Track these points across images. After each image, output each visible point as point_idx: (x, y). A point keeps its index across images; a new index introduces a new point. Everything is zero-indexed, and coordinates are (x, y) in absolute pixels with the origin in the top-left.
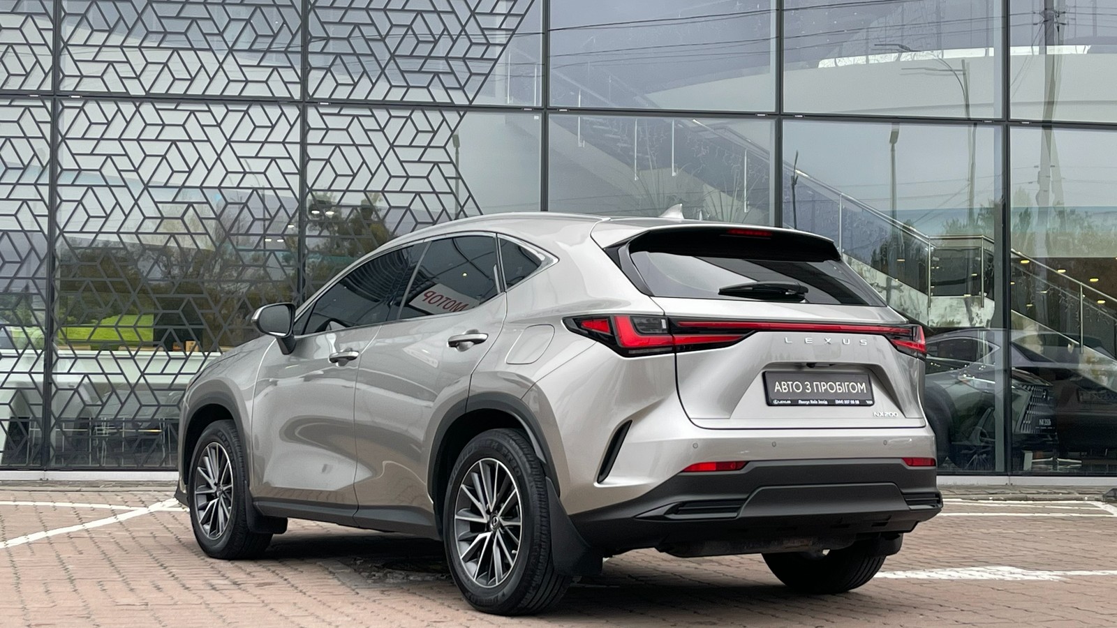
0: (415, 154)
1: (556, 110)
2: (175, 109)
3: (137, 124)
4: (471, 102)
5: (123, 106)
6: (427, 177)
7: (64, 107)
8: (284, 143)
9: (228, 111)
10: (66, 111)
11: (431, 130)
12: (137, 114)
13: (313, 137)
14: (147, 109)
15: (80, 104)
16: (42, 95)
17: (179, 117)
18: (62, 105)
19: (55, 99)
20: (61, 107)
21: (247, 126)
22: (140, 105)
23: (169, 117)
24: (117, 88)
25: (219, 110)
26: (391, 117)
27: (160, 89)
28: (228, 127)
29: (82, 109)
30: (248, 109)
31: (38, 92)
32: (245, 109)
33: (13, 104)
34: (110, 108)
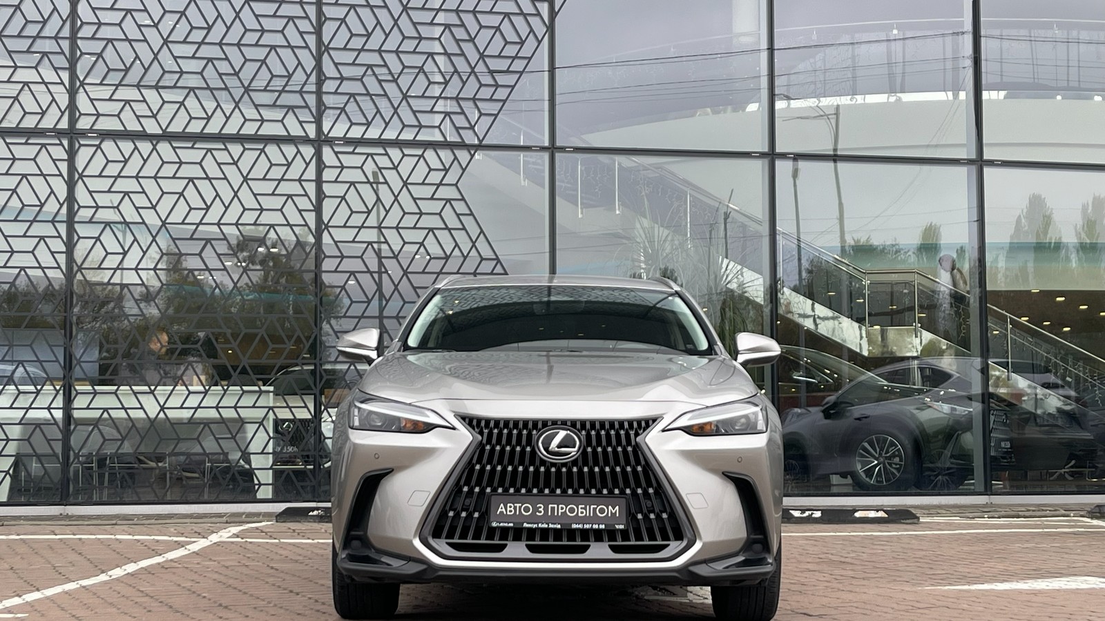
0: (427, 191)
1: (562, 149)
2: (192, 148)
3: (154, 162)
4: (481, 141)
5: (140, 145)
6: (440, 214)
7: (81, 145)
8: (300, 180)
9: (245, 149)
10: (82, 149)
11: (442, 167)
12: (155, 152)
13: (328, 175)
14: (164, 147)
15: (97, 143)
16: (59, 133)
17: (196, 155)
18: (79, 143)
19: (71, 137)
20: (77, 145)
21: (263, 164)
22: (157, 144)
23: (186, 155)
24: (133, 126)
25: (236, 149)
26: (404, 155)
27: (176, 127)
28: (245, 165)
29: (98, 147)
30: (264, 147)
31: (54, 130)
32: (261, 147)
33: (30, 141)
34: (127, 146)
